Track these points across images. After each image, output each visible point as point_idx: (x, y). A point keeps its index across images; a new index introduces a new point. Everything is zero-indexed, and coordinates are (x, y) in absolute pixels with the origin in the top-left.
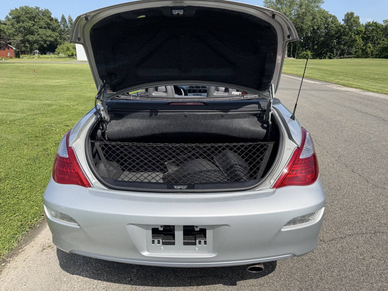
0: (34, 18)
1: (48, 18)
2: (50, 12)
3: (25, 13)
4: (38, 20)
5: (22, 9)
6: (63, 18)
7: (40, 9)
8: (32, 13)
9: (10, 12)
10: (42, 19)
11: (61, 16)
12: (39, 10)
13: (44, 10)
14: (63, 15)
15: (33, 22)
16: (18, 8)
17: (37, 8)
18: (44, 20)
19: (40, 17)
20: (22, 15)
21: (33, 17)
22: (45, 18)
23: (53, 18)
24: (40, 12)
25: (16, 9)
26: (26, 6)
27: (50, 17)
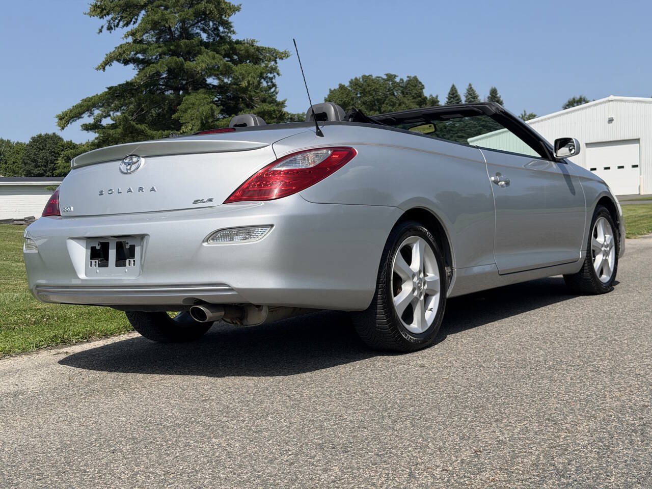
0: (381, 102)
1: (414, 98)
2: (420, 83)
3: (360, 93)
4: (390, 108)
5: (355, 83)
6: (453, 94)
7: (397, 80)
8: (376, 90)
9: (327, 97)
10: (400, 105)
11: (448, 90)
12: (394, 82)
13: (405, 79)
14: (453, 86)
15: (377, 112)
16: (347, 84)
17: (391, 77)
18: (404, 106)
19: (394, 99)
20: (352, 99)
21: (378, 100)
22: (406, 101)
23: (426, 98)
24: (396, 85)
25: (342, 87)
26: (364, 77)
27: (420, 95)
